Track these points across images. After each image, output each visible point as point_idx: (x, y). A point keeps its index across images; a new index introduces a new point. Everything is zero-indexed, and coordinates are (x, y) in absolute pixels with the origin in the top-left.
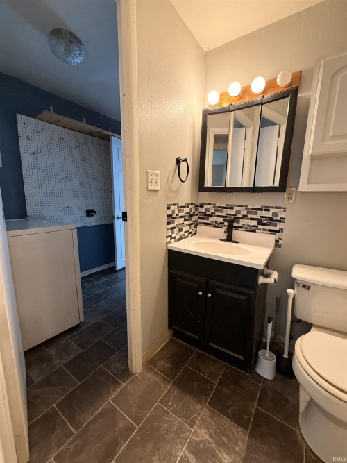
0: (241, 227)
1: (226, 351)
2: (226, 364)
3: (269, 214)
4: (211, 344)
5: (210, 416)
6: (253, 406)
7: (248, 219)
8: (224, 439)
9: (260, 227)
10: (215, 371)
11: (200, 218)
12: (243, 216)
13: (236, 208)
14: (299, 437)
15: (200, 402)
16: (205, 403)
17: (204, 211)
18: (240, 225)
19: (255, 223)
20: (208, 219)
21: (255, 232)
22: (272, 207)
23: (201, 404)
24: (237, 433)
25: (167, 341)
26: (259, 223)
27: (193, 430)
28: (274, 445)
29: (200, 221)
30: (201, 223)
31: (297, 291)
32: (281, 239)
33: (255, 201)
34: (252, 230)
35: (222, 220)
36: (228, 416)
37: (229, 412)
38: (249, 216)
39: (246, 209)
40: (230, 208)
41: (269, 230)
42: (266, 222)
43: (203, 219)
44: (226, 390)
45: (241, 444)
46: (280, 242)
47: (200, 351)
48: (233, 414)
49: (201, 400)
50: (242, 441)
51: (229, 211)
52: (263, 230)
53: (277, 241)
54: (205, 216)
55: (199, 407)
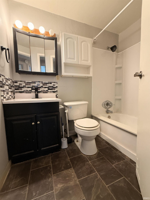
0: (41, 92)
1: (50, 147)
2: (50, 154)
3: (52, 85)
4: (42, 149)
5: (57, 178)
6: (68, 159)
7: (43, 88)
8: (67, 178)
9: (49, 91)
10: (47, 160)
11: (16, 89)
12: (41, 86)
13: (37, 83)
14: (84, 155)
15: (49, 177)
16: (52, 175)
17: (18, 85)
18: (40, 91)
19: (47, 89)
20: (22, 89)
21: (47, 93)
22: (52, 82)
23: (50, 177)
24: (70, 172)
25: (9, 169)
26: (49, 89)
27: (54, 191)
28: (80, 163)
29: (15, 91)
30: (17, 92)
31: (68, 110)
32: (57, 95)
33: (46, 80)
34: (46, 92)
35: (30, 89)
36: (63, 170)
37: (63, 168)
38: (44, 86)
39: (42, 83)
40: (34, 83)
41: (53, 92)
42: (51, 88)
43: (18, 89)
44: (56, 163)
45: (73, 174)
46: (57, 96)
47: (34, 159)
48: (64, 168)
49: (49, 176)
50: (73, 172)
51: (34, 85)
52: (50, 92)
53: (56, 96)
54: (19, 87)
55: (50, 179)
